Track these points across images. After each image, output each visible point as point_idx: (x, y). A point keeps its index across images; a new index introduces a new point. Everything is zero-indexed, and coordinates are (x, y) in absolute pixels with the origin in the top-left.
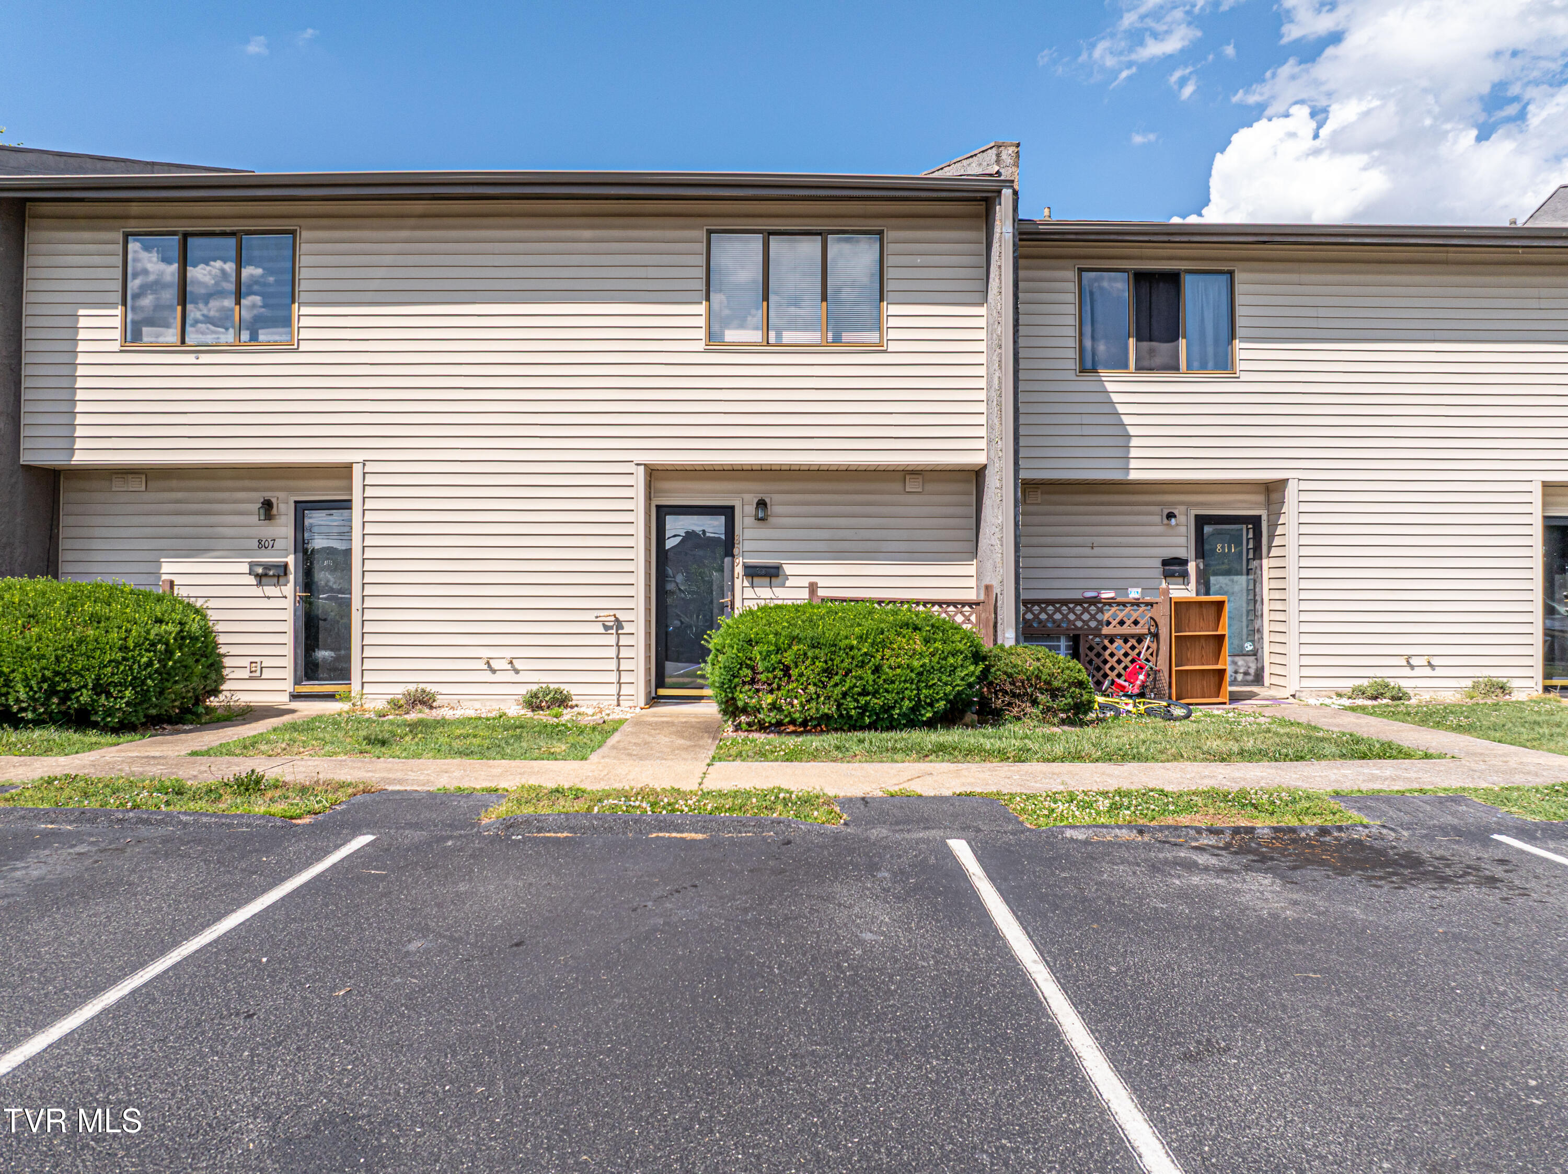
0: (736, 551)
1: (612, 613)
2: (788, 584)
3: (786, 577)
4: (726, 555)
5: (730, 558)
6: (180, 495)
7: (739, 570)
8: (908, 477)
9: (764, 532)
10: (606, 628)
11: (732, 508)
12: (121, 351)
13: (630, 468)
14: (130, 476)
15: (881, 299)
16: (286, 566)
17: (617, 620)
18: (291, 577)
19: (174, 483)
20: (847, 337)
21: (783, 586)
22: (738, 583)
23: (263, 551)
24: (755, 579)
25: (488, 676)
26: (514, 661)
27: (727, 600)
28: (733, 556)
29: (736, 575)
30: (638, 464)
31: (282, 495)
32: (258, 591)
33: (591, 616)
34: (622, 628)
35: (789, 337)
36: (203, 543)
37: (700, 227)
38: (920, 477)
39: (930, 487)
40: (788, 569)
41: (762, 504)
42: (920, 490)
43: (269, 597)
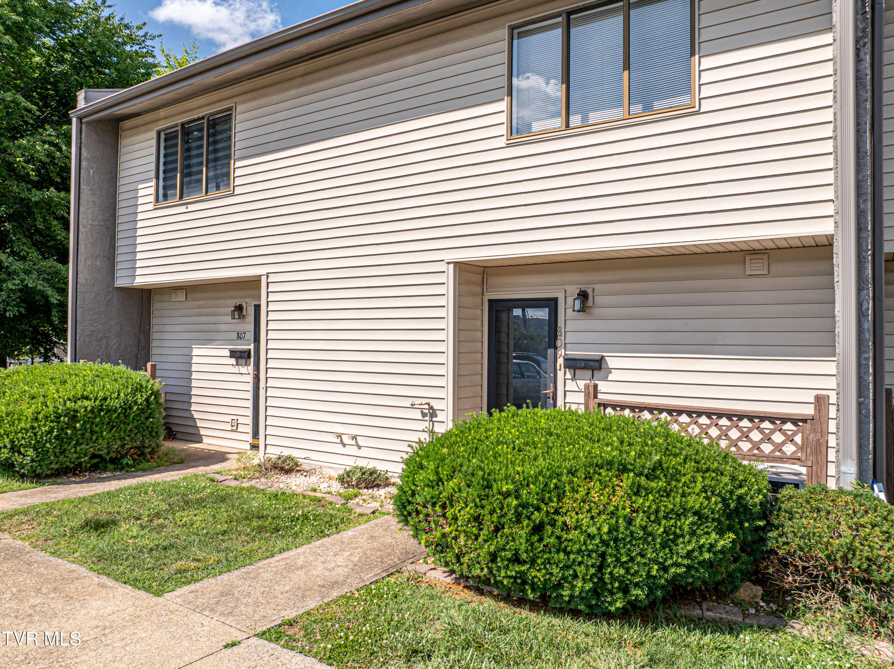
0: (559, 343)
1: (424, 401)
2: (611, 377)
3: (610, 371)
4: (550, 347)
5: (553, 350)
6: (201, 303)
7: (560, 361)
8: (748, 258)
9: (586, 323)
10: (424, 415)
11: (555, 300)
12: (155, 209)
13: (442, 267)
14: (178, 291)
15: (693, 54)
16: (250, 350)
17: (431, 408)
18: (252, 359)
19: (199, 295)
20: (657, 105)
21: (605, 379)
22: (560, 374)
23: (240, 341)
24: (578, 372)
25: (339, 449)
26: (358, 437)
27: (549, 391)
28: (556, 348)
29: (558, 367)
30: (448, 263)
31: (248, 300)
32: (236, 370)
33: (407, 403)
34: (436, 416)
35: (594, 117)
36: (211, 336)
37: (502, 26)
38: (765, 257)
39: (776, 268)
40: (612, 362)
41: (583, 296)
42: (765, 272)
43: (242, 374)
